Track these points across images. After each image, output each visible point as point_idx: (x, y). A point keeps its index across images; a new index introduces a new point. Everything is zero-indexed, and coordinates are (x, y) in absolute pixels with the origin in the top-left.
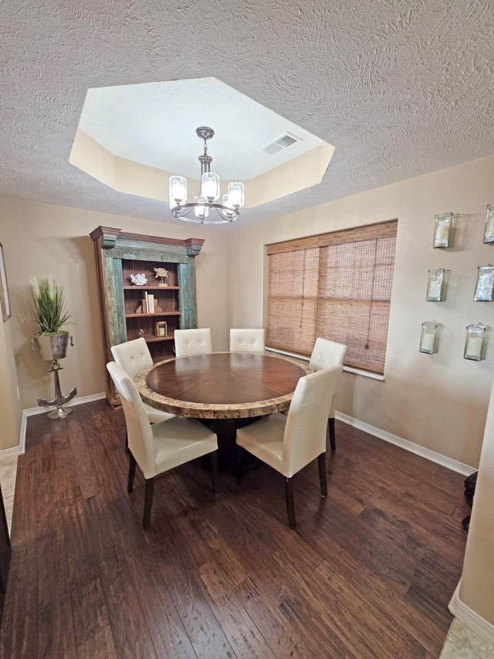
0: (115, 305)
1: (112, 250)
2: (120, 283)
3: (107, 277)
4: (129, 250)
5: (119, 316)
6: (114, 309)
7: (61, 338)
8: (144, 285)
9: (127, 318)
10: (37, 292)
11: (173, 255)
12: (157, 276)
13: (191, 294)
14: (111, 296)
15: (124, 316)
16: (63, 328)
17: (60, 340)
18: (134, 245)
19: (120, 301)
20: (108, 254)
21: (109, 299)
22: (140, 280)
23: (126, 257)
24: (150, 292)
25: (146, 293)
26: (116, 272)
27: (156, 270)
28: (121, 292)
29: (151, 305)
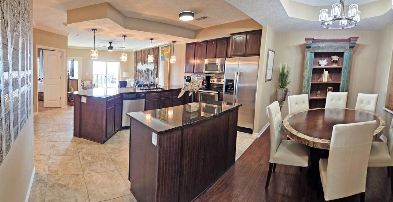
0: (307, 76)
1: (311, 48)
2: (312, 65)
3: (306, 62)
4: (319, 48)
5: (308, 82)
6: (306, 78)
7: (284, 91)
8: (325, 65)
9: (311, 84)
10: (281, 70)
11: (341, 48)
12: (332, 61)
13: (348, 70)
14: (306, 72)
15: (311, 82)
16: (287, 87)
17: (283, 92)
18: (321, 45)
19: (310, 74)
20: (308, 50)
21: (305, 73)
22: (323, 63)
23: (317, 51)
24: (327, 69)
25: (324, 70)
26: (311, 59)
27: (332, 57)
28: (311, 69)
29: (326, 77)
